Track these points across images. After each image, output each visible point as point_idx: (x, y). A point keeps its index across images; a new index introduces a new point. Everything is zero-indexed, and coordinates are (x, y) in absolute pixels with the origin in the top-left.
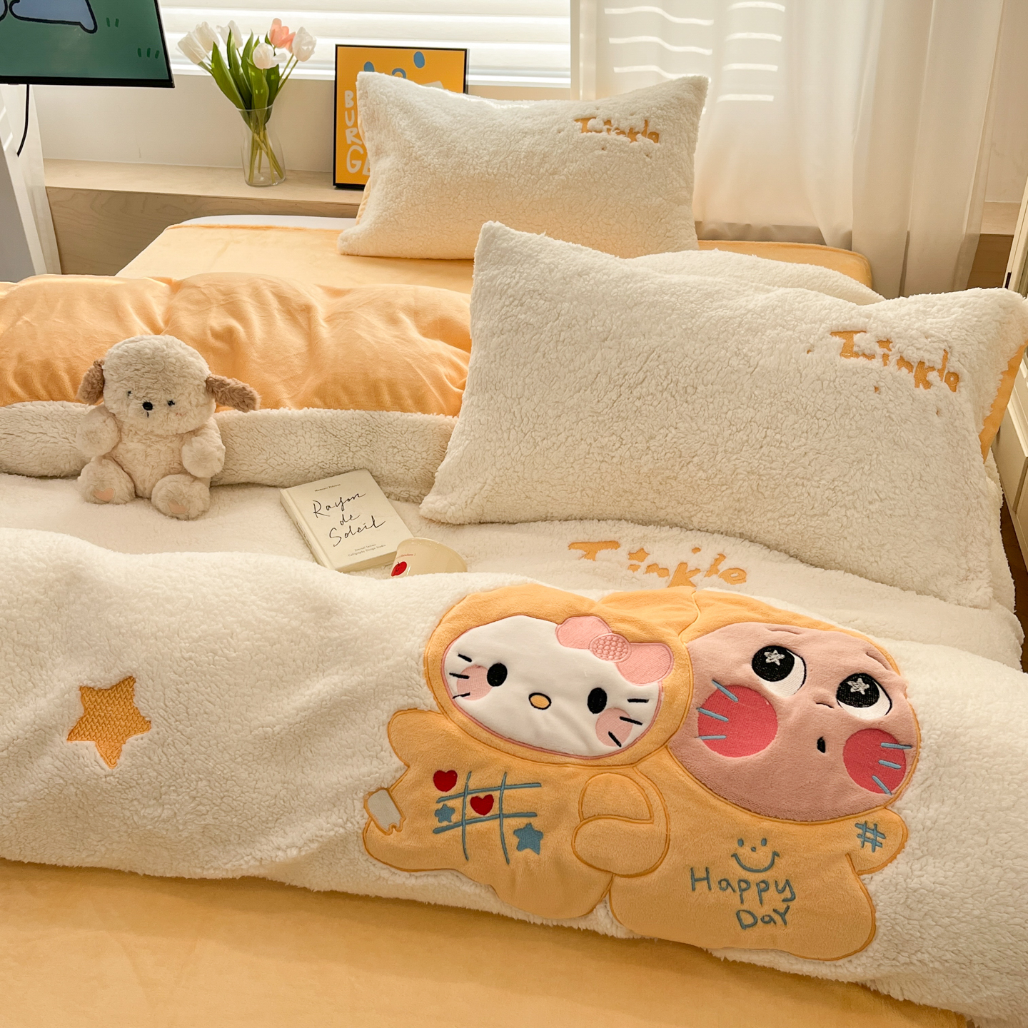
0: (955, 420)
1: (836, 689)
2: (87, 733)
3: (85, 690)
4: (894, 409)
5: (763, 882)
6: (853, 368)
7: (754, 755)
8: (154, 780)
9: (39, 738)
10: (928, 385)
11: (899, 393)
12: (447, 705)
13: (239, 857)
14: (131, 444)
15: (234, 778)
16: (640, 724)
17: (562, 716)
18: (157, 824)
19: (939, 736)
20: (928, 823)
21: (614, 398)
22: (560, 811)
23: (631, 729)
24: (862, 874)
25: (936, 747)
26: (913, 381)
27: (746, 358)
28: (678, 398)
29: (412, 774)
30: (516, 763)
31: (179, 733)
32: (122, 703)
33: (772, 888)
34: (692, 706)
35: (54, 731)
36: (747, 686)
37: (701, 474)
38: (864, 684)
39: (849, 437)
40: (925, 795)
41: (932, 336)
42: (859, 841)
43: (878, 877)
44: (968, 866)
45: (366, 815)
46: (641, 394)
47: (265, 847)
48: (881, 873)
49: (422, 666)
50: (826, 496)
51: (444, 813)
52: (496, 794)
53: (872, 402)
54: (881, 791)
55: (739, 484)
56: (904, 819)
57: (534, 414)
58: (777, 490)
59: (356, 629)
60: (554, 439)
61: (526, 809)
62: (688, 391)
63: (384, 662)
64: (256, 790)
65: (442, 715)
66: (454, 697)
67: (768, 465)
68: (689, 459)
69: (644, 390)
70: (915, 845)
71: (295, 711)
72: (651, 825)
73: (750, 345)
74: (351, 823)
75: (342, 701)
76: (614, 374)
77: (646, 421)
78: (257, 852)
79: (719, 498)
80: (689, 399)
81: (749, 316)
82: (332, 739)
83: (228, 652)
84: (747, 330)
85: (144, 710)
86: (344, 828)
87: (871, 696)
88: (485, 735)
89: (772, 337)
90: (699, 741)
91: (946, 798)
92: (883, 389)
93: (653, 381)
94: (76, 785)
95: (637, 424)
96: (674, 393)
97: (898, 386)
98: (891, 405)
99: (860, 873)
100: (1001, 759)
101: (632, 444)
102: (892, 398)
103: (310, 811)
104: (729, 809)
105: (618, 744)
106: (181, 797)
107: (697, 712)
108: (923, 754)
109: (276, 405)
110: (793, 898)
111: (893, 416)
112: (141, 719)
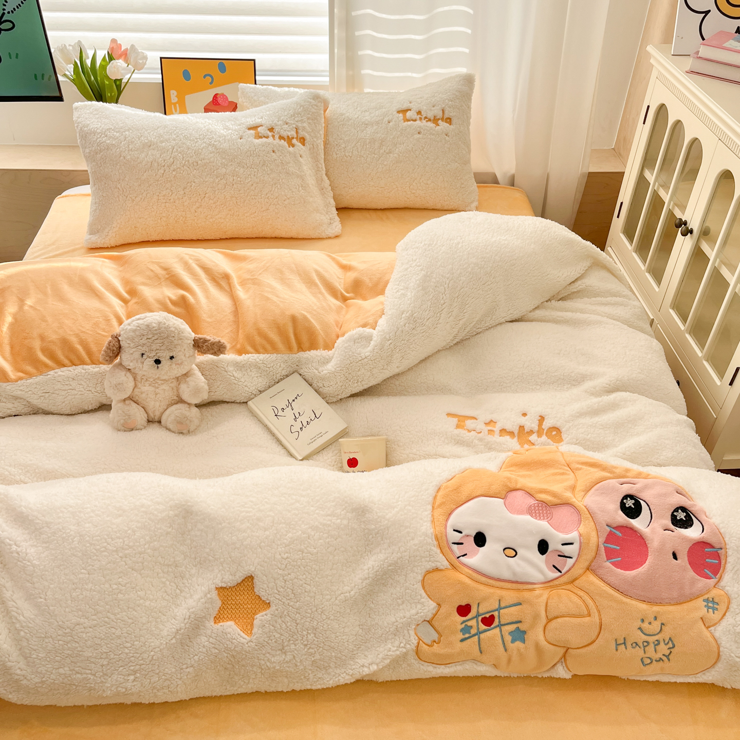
1: (670, 519)
2: (226, 616)
3: (220, 589)
5: (657, 641)
7: (641, 568)
8: (279, 640)
9: (196, 625)
12: (456, 564)
13: (337, 675)
14: (145, 388)
15: (331, 629)
16: (571, 558)
17: (524, 560)
18: (282, 665)
19: (736, 541)
22: (535, 617)
23: (565, 562)
24: (709, 627)
25: (736, 548)
29: (442, 610)
30: (504, 593)
31: (291, 608)
32: (246, 593)
33: (662, 643)
34: (600, 543)
35: (204, 620)
36: (625, 525)
38: (682, 513)
40: (735, 577)
42: (706, 609)
43: (719, 628)
45: (417, 638)
47: (354, 667)
48: (720, 625)
49: (435, 541)
51: (466, 630)
52: (496, 614)
54: (710, 578)
56: (726, 592)
59: (386, 522)
61: (515, 620)
63: (411, 542)
64: (344, 634)
66: (458, 558)
70: (735, 607)
71: (361, 581)
72: (588, 618)
74: (409, 644)
75: (389, 570)
78: (349, 671)
82: (385, 594)
83: (310, 549)
85: (264, 596)
86: (405, 648)
87: (689, 520)
88: (483, 579)
90: (608, 564)
94: (227, 652)
99: (708, 628)
103: (379, 640)
104: (634, 602)
105: (560, 571)
106: (297, 646)
107: (602, 546)
108: (730, 552)
110: (674, 646)
112: (261, 602)
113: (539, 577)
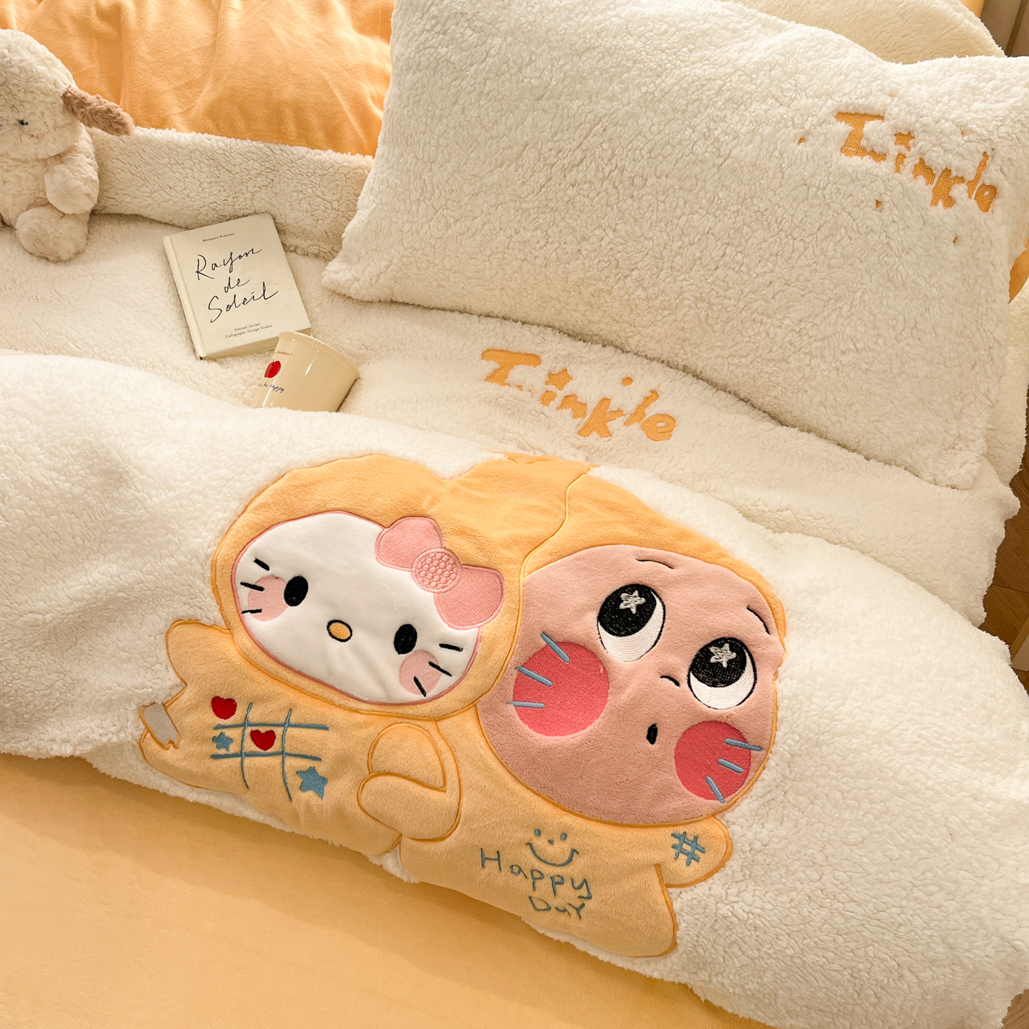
0: (978, 250)
1: (693, 657)
4: (896, 235)
5: (558, 876)
6: (854, 171)
7: (570, 736)
10: (950, 202)
11: (908, 212)
12: (233, 621)
13: (16, 740)
16: (449, 674)
17: (360, 654)
19: (796, 742)
20: (758, 845)
21: (542, 181)
22: (344, 761)
23: (438, 679)
24: (670, 888)
25: (788, 756)
26: (930, 196)
27: (716, 144)
28: (621, 191)
30: (303, 700)
33: (568, 884)
34: (510, 665)
36: (582, 645)
37: (639, 292)
38: (729, 652)
39: (829, 267)
40: (762, 811)
41: (972, 132)
42: (673, 852)
43: (688, 895)
44: (792, 900)
45: (142, 726)
46: (576, 180)
47: (41, 736)
48: (692, 890)
49: (209, 571)
50: (787, 339)
51: (221, 741)
52: (278, 731)
53: (869, 223)
54: (714, 797)
55: (683, 312)
56: (731, 835)
57: (447, 188)
58: (730, 324)
59: (143, 511)
60: (468, 223)
61: (308, 752)
62: (635, 183)
63: (167, 560)
64: (29, 678)
65: (228, 631)
66: (244, 612)
67: (722, 293)
68: (627, 272)
69: (581, 175)
70: (736, 867)
71: (69, 600)
72: (441, 794)
73: (726, 125)
74: (126, 733)
75: (119, 597)
76: (545, 149)
77: (579, 216)
78: (34, 740)
79: (659, 323)
80: (635, 193)
81: (735, 78)
82: (110, 636)
84: (727, 101)
86: (118, 736)
87: (734, 670)
88: (271, 665)
89: (757, 115)
90: (511, 709)
91: (785, 818)
92: (886, 206)
93: (593, 164)
95: (567, 220)
96: (617, 184)
97: (908, 202)
98: (892, 229)
99: (668, 886)
100: (864, 782)
101: (560, 243)
102: (896, 219)
103: (86, 709)
105: (423, 692)
107: (515, 672)
108: (772, 761)
109: (163, 123)
110: (589, 898)
111: (893, 244)
113: (377, 693)
